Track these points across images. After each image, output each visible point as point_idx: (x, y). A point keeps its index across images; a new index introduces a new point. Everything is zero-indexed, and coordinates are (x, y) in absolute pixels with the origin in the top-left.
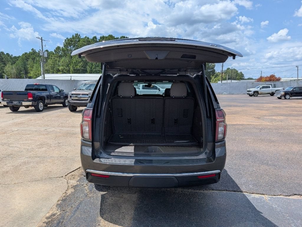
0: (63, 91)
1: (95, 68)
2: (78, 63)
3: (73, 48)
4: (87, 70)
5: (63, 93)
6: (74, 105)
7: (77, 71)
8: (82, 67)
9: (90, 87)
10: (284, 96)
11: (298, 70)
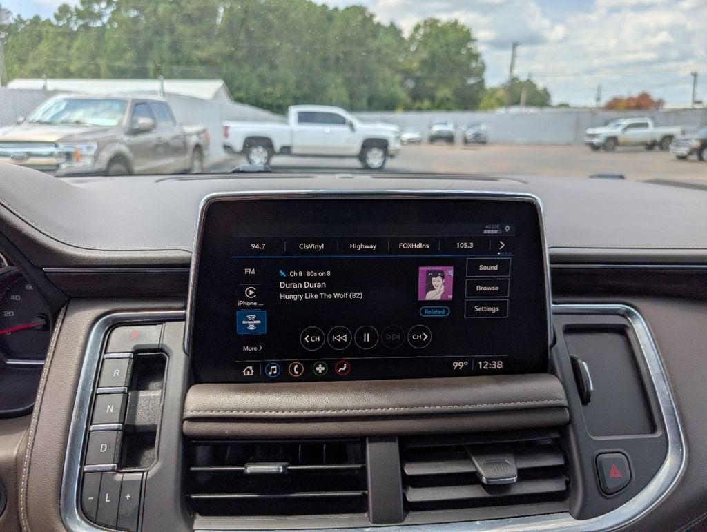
10: (699, 151)
11: (695, 83)
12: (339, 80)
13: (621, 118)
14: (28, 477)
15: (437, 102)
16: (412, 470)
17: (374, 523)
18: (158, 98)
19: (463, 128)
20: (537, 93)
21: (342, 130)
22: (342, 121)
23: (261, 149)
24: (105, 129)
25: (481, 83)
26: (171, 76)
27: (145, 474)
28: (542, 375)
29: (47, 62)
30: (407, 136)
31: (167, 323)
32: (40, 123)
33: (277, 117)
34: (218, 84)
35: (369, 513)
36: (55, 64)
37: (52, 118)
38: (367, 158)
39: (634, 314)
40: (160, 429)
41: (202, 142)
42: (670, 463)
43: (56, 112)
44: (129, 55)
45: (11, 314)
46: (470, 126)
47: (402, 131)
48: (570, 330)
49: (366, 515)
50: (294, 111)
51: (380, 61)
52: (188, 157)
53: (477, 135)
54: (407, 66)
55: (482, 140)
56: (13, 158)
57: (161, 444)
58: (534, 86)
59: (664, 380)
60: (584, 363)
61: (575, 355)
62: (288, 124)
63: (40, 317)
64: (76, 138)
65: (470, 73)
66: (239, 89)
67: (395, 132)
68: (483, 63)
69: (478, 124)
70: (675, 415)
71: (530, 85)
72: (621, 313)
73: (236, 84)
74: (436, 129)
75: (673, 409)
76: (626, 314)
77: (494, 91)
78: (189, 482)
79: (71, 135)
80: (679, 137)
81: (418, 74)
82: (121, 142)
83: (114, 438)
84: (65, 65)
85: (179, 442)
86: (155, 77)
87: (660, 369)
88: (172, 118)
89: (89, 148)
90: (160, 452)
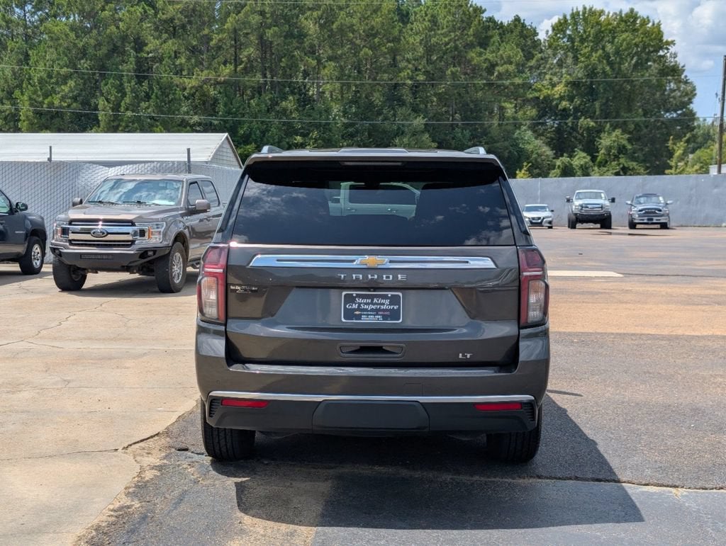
0: (26, 208)
1: (134, 107)
2: (57, 83)
3: (33, 14)
4: (96, 116)
5: (25, 217)
6: (80, 264)
7: (52, 118)
8: (75, 99)
9: (138, 195)
55: (660, 219)
68: (689, 83)
81: (565, 104)
88: (217, 196)
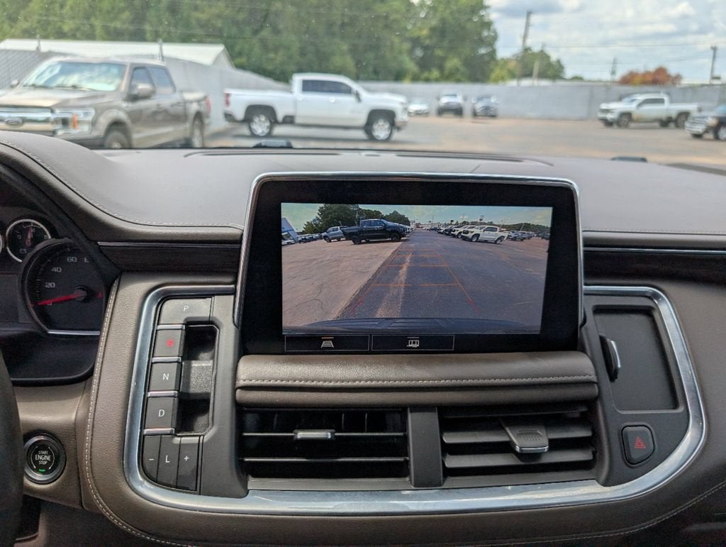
10: (715, 130)
11: (714, 57)
12: (345, 47)
13: (636, 93)
14: (92, 439)
15: (446, 72)
16: (450, 439)
17: (415, 486)
18: (158, 62)
19: (473, 101)
20: (550, 65)
21: (347, 100)
22: (348, 91)
23: (263, 118)
24: (103, 94)
25: (492, 54)
26: (169, 40)
27: (202, 437)
28: (573, 352)
29: (39, 22)
30: (414, 107)
31: (216, 297)
32: (34, 86)
33: (280, 85)
34: (218, 49)
35: (410, 478)
36: (48, 23)
37: (46, 82)
38: (373, 130)
39: (660, 296)
40: (214, 397)
41: (202, 109)
42: (691, 436)
43: (50, 76)
44: (126, 15)
45: (52, 285)
46: (480, 99)
47: (410, 102)
48: (599, 310)
49: (407, 479)
50: (298, 79)
51: (386, 26)
52: (188, 125)
53: (487, 108)
54: (416, 34)
55: (492, 113)
56: (7, 123)
57: (216, 411)
58: (548, 57)
59: (688, 360)
60: (612, 342)
61: (603, 335)
62: (291, 92)
63: (81, 289)
64: (71, 103)
65: (481, 42)
66: (240, 54)
67: (402, 103)
68: (495, 32)
69: (488, 97)
70: (696, 393)
71: (543, 55)
72: (649, 295)
73: (237, 48)
74: (445, 100)
75: (695, 387)
76: (652, 297)
77: (506, 61)
78: (242, 447)
79: (67, 101)
80: (695, 114)
81: (427, 42)
82: (119, 108)
83: (171, 404)
84: (59, 24)
85: (232, 409)
86: (154, 40)
87: (684, 349)
88: (172, 84)
89: (86, 114)
90: (215, 418)
